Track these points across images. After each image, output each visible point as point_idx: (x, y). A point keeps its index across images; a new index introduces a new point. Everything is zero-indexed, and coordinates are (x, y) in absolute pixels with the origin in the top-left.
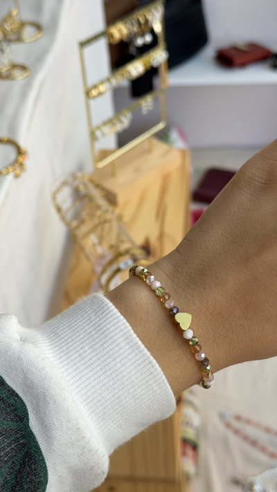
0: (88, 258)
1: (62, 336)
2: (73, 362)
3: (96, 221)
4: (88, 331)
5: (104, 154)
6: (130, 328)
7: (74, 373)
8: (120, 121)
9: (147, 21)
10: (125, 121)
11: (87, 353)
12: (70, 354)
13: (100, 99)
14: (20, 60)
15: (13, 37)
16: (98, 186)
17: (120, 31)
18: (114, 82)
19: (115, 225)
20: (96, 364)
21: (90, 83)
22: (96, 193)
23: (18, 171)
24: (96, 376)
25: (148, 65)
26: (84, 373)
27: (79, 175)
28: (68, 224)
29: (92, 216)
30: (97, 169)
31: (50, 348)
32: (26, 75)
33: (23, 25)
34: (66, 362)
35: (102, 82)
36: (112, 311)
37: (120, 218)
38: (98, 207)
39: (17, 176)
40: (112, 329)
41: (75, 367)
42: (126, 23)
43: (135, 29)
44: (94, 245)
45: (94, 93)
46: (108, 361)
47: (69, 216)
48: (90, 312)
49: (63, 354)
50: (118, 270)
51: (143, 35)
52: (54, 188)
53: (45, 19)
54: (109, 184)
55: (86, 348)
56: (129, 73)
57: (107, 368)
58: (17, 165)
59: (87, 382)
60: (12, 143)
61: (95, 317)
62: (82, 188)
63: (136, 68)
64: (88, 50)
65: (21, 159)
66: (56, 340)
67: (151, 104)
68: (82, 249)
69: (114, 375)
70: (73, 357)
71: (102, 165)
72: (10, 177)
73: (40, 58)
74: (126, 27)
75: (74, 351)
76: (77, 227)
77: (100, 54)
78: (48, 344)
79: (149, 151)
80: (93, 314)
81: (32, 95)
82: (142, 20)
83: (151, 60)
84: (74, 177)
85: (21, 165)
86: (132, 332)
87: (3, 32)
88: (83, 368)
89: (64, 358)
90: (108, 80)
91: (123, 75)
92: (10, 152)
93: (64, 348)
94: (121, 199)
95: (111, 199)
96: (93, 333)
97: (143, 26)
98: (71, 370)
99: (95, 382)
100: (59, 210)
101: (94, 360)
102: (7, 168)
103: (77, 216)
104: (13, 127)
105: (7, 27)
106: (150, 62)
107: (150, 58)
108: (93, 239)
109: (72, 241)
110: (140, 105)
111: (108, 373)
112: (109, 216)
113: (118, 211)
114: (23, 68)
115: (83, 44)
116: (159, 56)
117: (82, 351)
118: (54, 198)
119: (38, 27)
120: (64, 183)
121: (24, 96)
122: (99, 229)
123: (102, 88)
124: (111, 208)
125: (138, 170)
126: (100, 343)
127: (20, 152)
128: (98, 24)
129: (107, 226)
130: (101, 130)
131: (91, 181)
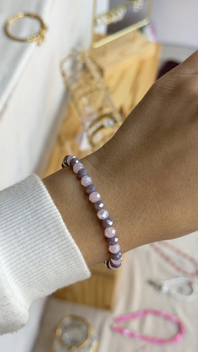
2: (10, 239)
7: (8, 249)
12: (8, 231)
16: (94, 62)
23: (40, 42)
24: (27, 253)
37: (107, 88)
39: (38, 44)
44: (84, 105)
50: (102, 127)
52: (63, 58)
55: (22, 229)
57: (36, 247)
58: (39, 36)
59: (18, 257)
60: (38, 18)
65: (43, 32)
69: (41, 254)
71: (98, 45)
76: (76, 90)
93: (4, 226)
101: (26, 239)
108: (84, 101)
118: (61, 65)
120: (71, 56)
126: (34, 227)
127: (43, 26)
129: (96, 93)
130: (102, 19)
131: (91, 57)
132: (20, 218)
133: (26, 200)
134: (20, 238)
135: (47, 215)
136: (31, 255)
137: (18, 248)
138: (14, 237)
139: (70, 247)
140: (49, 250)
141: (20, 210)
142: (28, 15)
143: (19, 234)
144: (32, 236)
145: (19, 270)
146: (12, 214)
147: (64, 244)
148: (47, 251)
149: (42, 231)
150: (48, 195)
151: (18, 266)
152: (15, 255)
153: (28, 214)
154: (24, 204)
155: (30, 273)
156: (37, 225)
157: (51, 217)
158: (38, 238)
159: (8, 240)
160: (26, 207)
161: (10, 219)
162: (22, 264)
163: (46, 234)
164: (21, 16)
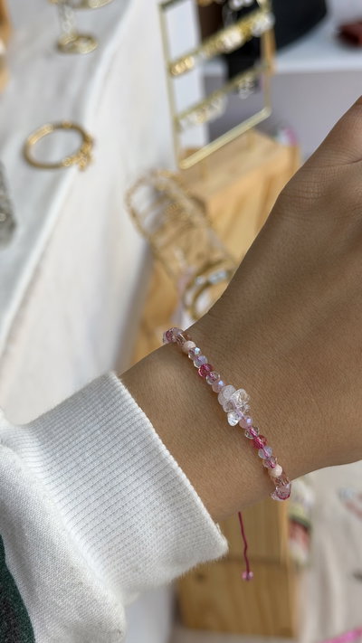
1: (57, 437)
2: (69, 475)
8: (211, 107)
10: (218, 107)
11: (88, 461)
12: (65, 463)
13: (185, 78)
14: (86, 27)
15: (77, 1)
18: (203, 55)
20: (100, 477)
21: (176, 52)
23: (83, 163)
25: (247, 33)
26: (82, 490)
28: (144, 233)
31: (38, 453)
32: (93, 47)
34: (59, 474)
35: (188, 55)
38: (182, 210)
39: (82, 169)
40: (123, 428)
41: (70, 482)
45: (178, 69)
47: (147, 221)
48: (97, 403)
52: (128, 187)
55: (87, 455)
56: (222, 43)
58: (82, 155)
60: (76, 128)
61: (102, 409)
62: (162, 187)
63: (232, 37)
65: (87, 149)
66: (49, 443)
67: (251, 86)
70: (69, 468)
71: (187, 164)
72: (72, 173)
73: (111, 25)
75: (71, 459)
76: (157, 235)
78: (36, 449)
79: (248, 148)
80: (100, 406)
81: (101, 71)
83: (251, 28)
84: (153, 173)
85: (88, 157)
86: (153, 430)
89: (55, 469)
90: (196, 53)
91: (215, 46)
92: (73, 140)
93: (58, 455)
96: (99, 432)
98: (64, 486)
100: (134, 214)
101: (96, 471)
102: (70, 157)
104: (77, 108)
106: (249, 30)
107: (250, 24)
109: (152, 255)
110: (238, 86)
111: (116, 490)
114: (90, 39)
115: (165, 6)
116: (262, 22)
117: (81, 459)
118: (128, 200)
120: (141, 182)
123: (191, 62)
127: (86, 139)
130: (187, 118)
132: (83, 437)
142: (60, 127)
143: (84, 464)
153: (95, 428)
158: (115, 466)
164: (47, 130)
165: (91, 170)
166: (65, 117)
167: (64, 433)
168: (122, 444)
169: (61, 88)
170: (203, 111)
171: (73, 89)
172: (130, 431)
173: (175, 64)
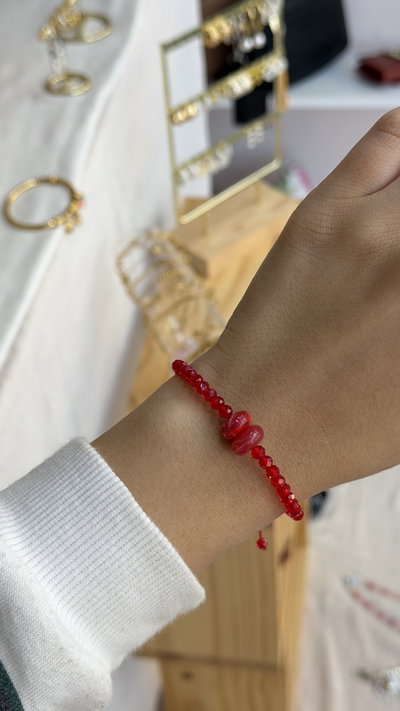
0: (163, 349)
1: (34, 509)
3: (177, 297)
4: (70, 501)
5: (193, 203)
6: (129, 494)
7: (51, 566)
8: (216, 157)
9: (258, 16)
10: (224, 158)
11: (69, 534)
12: (45, 537)
13: (188, 126)
14: (78, 66)
15: (69, 35)
16: (181, 248)
17: (221, 28)
18: (209, 101)
19: (203, 303)
20: (82, 549)
21: (175, 101)
22: (179, 259)
23: (70, 225)
25: (258, 78)
27: (156, 231)
28: (137, 301)
29: (171, 290)
30: (181, 225)
31: (16, 528)
32: (86, 88)
33: (83, 17)
35: (192, 102)
36: (103, 470)
37: (210, 294)
38: (180, 278)
39: (68, 231)
40: (102, 498)
41: (52, 557)
42: (229, 17)
43: (242, 27)
44: (173, 332)
45: (180, 116)
46: (98, 544)
47: (139, 289)
49: (34, 537)
51: (252, 35)
52: (120, 249)
53: (115, 10)
54: (197, 247)
55: (67, 527)
56: (231, 89)
57: (98, 554)
58: (69, 215)
59: (70, 577)
60: (64, 184)
62: (158, 250)
63: (241, 83)
64: (174, 56)
65: (75, 207)
66: (25, 516)
67: (261, 134)
68: (156, 336)
69: (108, 564)
71: (187, 219)
72: (59, 232)
73: (107, 64)
74: (228, 24)
76: (151, 305)
77: (191, 62)
78: (13, 523)
79: (255, 201)
81: (94, 117)
82: (251, 15)
83: (263, 72)
84: (148, 234)
85: (75, 216)
87: (56, 27)
88: (63, 556)
90: (201, 98)
91: (222, 91)
92: (60, 197)
93: (36, 528)
94: (213, 268)
95: (200, 267)
96: (77, 503)
97: (253, 24)
99: (82, 577)
100: (125, 280)
101: (78, 544)
102: (55, 219)
103: (150, 289)
104: (66, 161)
105: (62, 20)
106: (260, 75)
107: (261, 68)
108: (172, 322)
109: (143, 326)
110: (246, 135)
112: (195, 291)
113: (208, 284)
114: (83, 79)
115: (167, 47)
116: (275, 66)
117: (61, 532)
118: (119, 263)
119: (105, 21)
120: (134, 243)
121: (81, 118)
122: (180, 309)
123: (192, 110)
124: (197, 281)
125: (238, 228)
126: (87, 519)
127: (73, 197)
128: (191, 17)
129: (192, 305)
130: (189, 170)
131: (172, 241)
132: (61, 508)
133: (66, 477)
134: (68, 544)
135: (105, 495)
136: (91, 569)
137: (68, 561)
138: (56, 544)
139: (155, 542)
140: (120, 553)
141: (59, 496)
142: (45, 181)
143: (65, 537)
144: (86, 536)
145: (76, 599)
146: (47, 505)
147: (143, 539)
148: (117, 556)
149: (102, 524)
150: (101, 461)
151: (73, 593)
152: (64, 574)
153: (73, 499)
154: (64, 485)
155: (95, 600)
156: (92, 515)
157: (112, 498)
159: (47, 552)
160: (68, 489)
161: (44, 515)
162: (78, 588)
163: (109, 527)
164: (31, 184)
165: (79, 231)
166: (52, 171)
167: (40, 504)
168: (102, 515)
169: (48, 136)
170: (207, 161)
171: (62, 136)
172: (109, 500)
173: (176, 111)
